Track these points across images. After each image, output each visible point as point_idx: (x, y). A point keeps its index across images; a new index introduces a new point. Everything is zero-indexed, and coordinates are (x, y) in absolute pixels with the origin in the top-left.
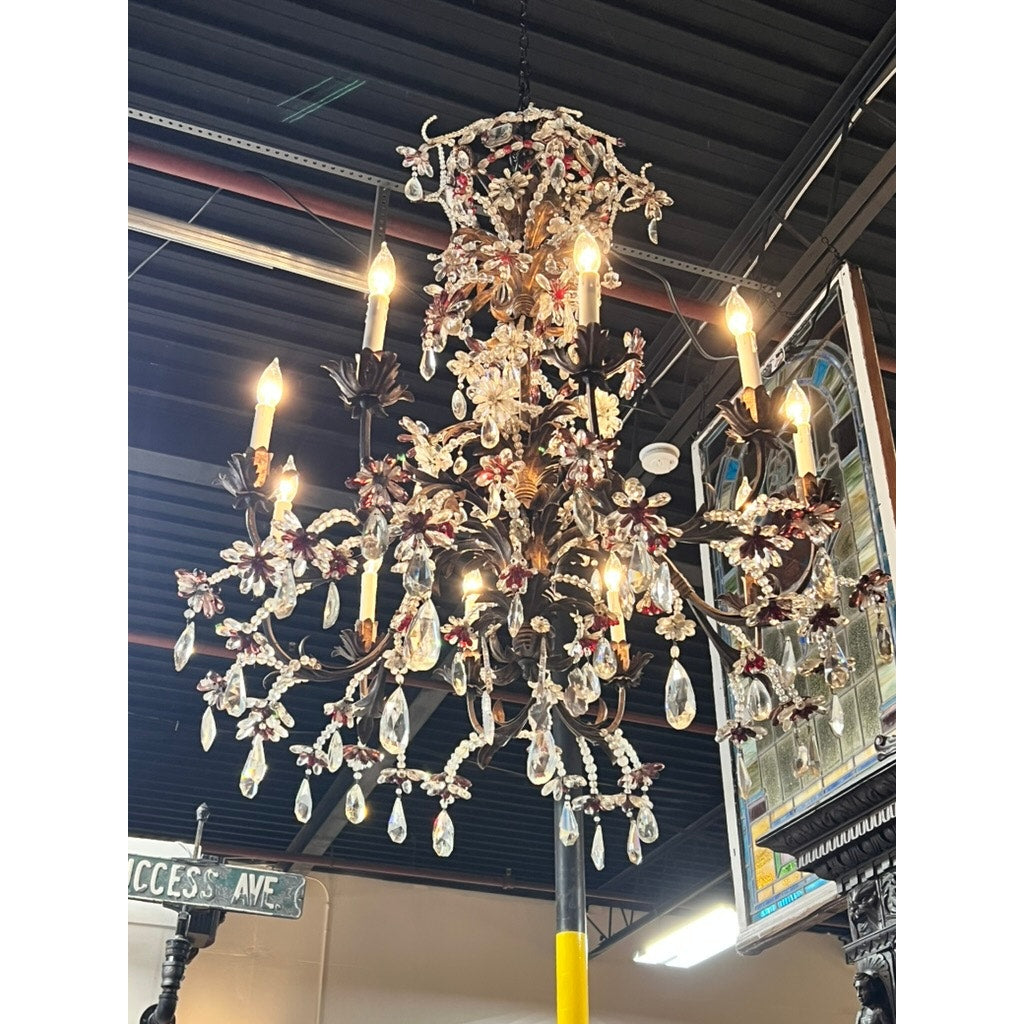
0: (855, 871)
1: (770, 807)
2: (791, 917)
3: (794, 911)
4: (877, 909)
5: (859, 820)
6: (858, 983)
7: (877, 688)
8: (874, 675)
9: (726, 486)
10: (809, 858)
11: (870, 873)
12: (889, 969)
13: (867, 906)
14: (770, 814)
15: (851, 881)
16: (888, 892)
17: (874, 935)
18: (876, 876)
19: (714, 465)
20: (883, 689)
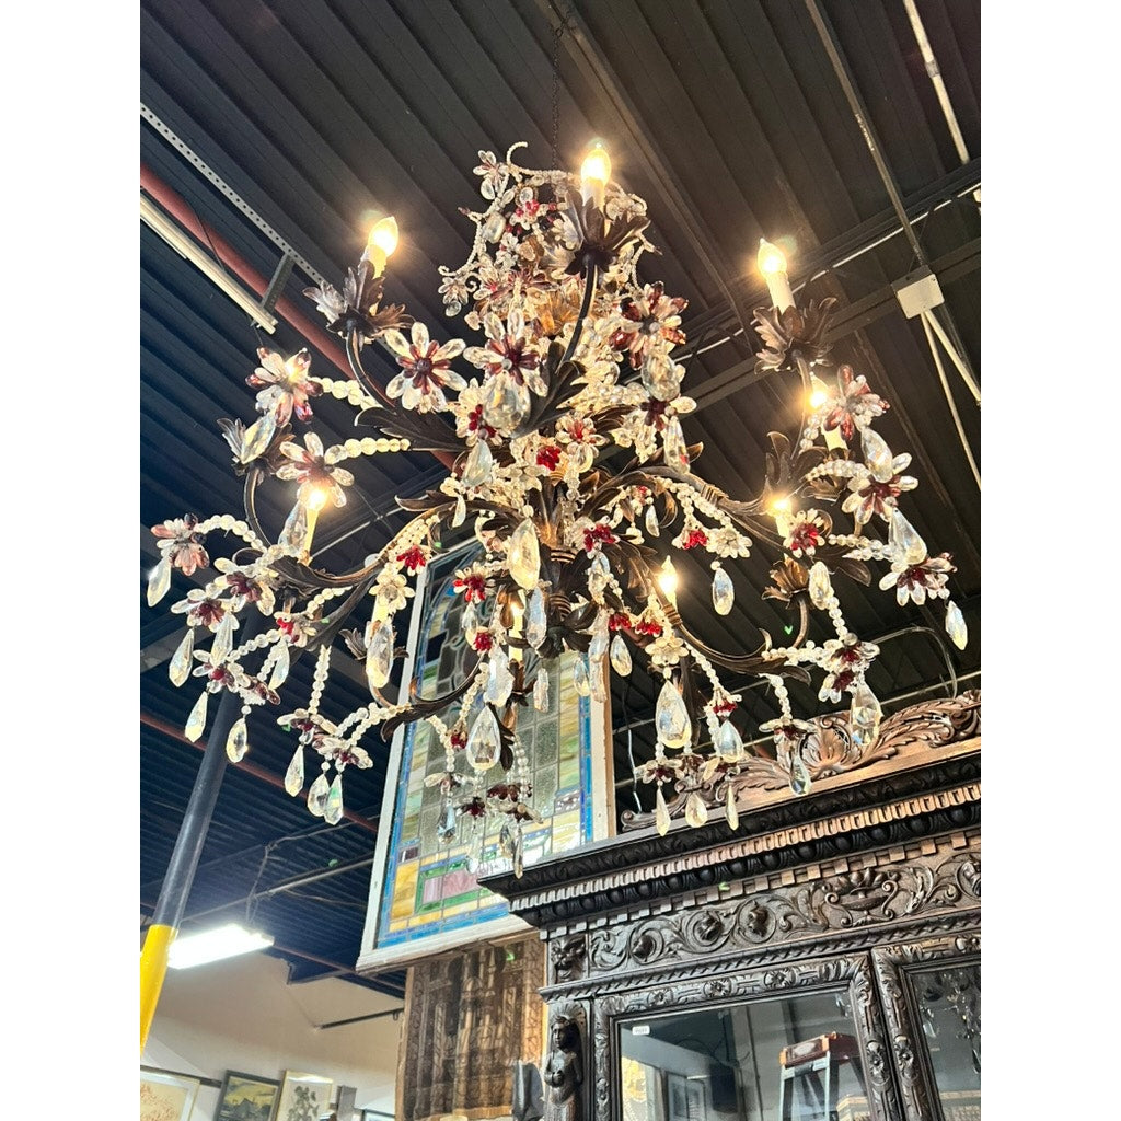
0: (565, 922)
1: (422, 853)
2: (424, 949)
3: (428, 945)
4: (583, 961)
5: (594, 879)
6: (557, 1026)
7: (556, 777)
8: (556, 766)
9: (444, 599)
10: (525, 903)
11: (582, 926)
12: (585, 1017)
13: (575, 956)
14: (421, 859)
15: (558, 930)
16: (597, 947)
17: (575, 983)
18: (588, 931)
19: (436, 582)
20: (562, 779)
